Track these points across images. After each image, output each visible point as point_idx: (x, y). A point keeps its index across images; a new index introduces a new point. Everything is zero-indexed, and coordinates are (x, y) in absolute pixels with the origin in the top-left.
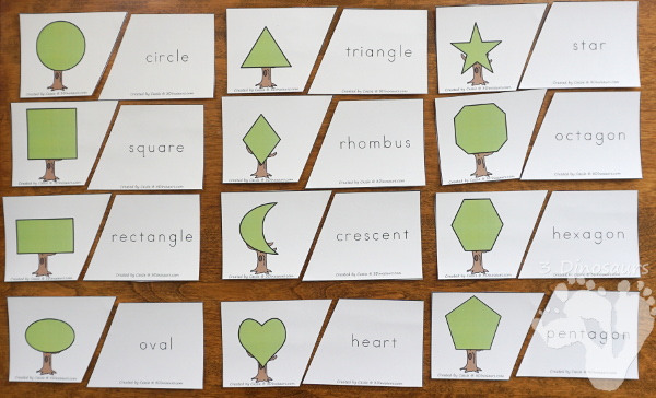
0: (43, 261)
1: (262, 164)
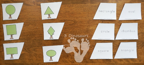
0: (12, 56)
1: (51, 36)
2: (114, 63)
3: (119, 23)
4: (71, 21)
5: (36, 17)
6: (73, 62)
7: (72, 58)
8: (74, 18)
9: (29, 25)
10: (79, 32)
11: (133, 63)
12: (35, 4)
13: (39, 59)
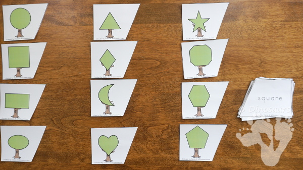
0: (16, 112)
1: (108, 70)
2: (248, 156)
3: (259, 66)
4: (155, 59)
5: (79, 49)
6: (157, 150)
7: (154, 143)
8: (160, 53)
9: (62, 67)
10: (171, 86)
11: (292, 157)
12: (75, 22)
13: (81, 143)
